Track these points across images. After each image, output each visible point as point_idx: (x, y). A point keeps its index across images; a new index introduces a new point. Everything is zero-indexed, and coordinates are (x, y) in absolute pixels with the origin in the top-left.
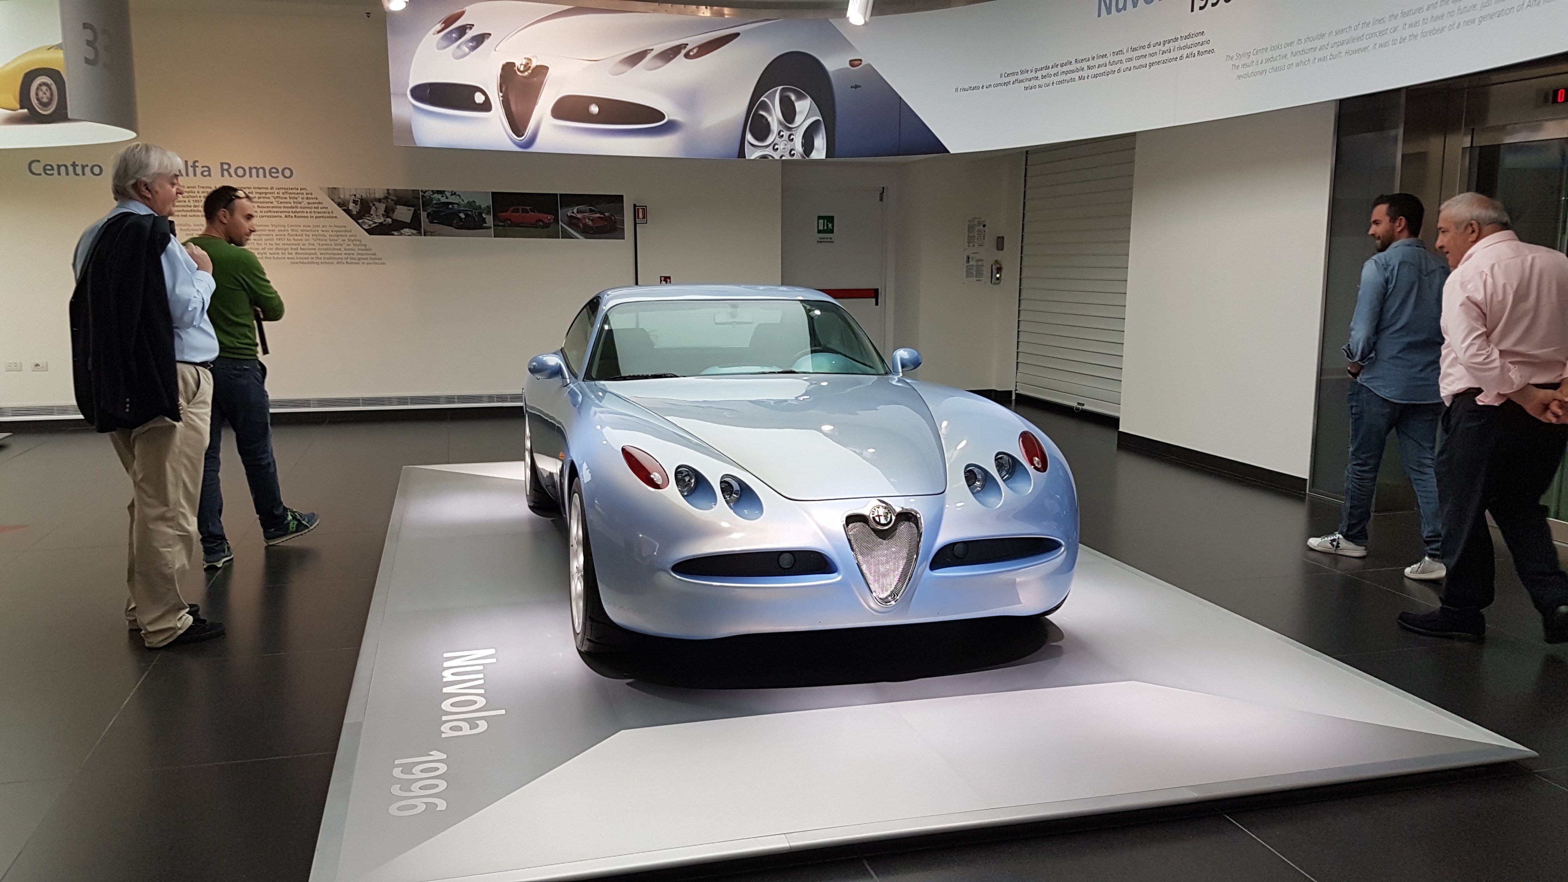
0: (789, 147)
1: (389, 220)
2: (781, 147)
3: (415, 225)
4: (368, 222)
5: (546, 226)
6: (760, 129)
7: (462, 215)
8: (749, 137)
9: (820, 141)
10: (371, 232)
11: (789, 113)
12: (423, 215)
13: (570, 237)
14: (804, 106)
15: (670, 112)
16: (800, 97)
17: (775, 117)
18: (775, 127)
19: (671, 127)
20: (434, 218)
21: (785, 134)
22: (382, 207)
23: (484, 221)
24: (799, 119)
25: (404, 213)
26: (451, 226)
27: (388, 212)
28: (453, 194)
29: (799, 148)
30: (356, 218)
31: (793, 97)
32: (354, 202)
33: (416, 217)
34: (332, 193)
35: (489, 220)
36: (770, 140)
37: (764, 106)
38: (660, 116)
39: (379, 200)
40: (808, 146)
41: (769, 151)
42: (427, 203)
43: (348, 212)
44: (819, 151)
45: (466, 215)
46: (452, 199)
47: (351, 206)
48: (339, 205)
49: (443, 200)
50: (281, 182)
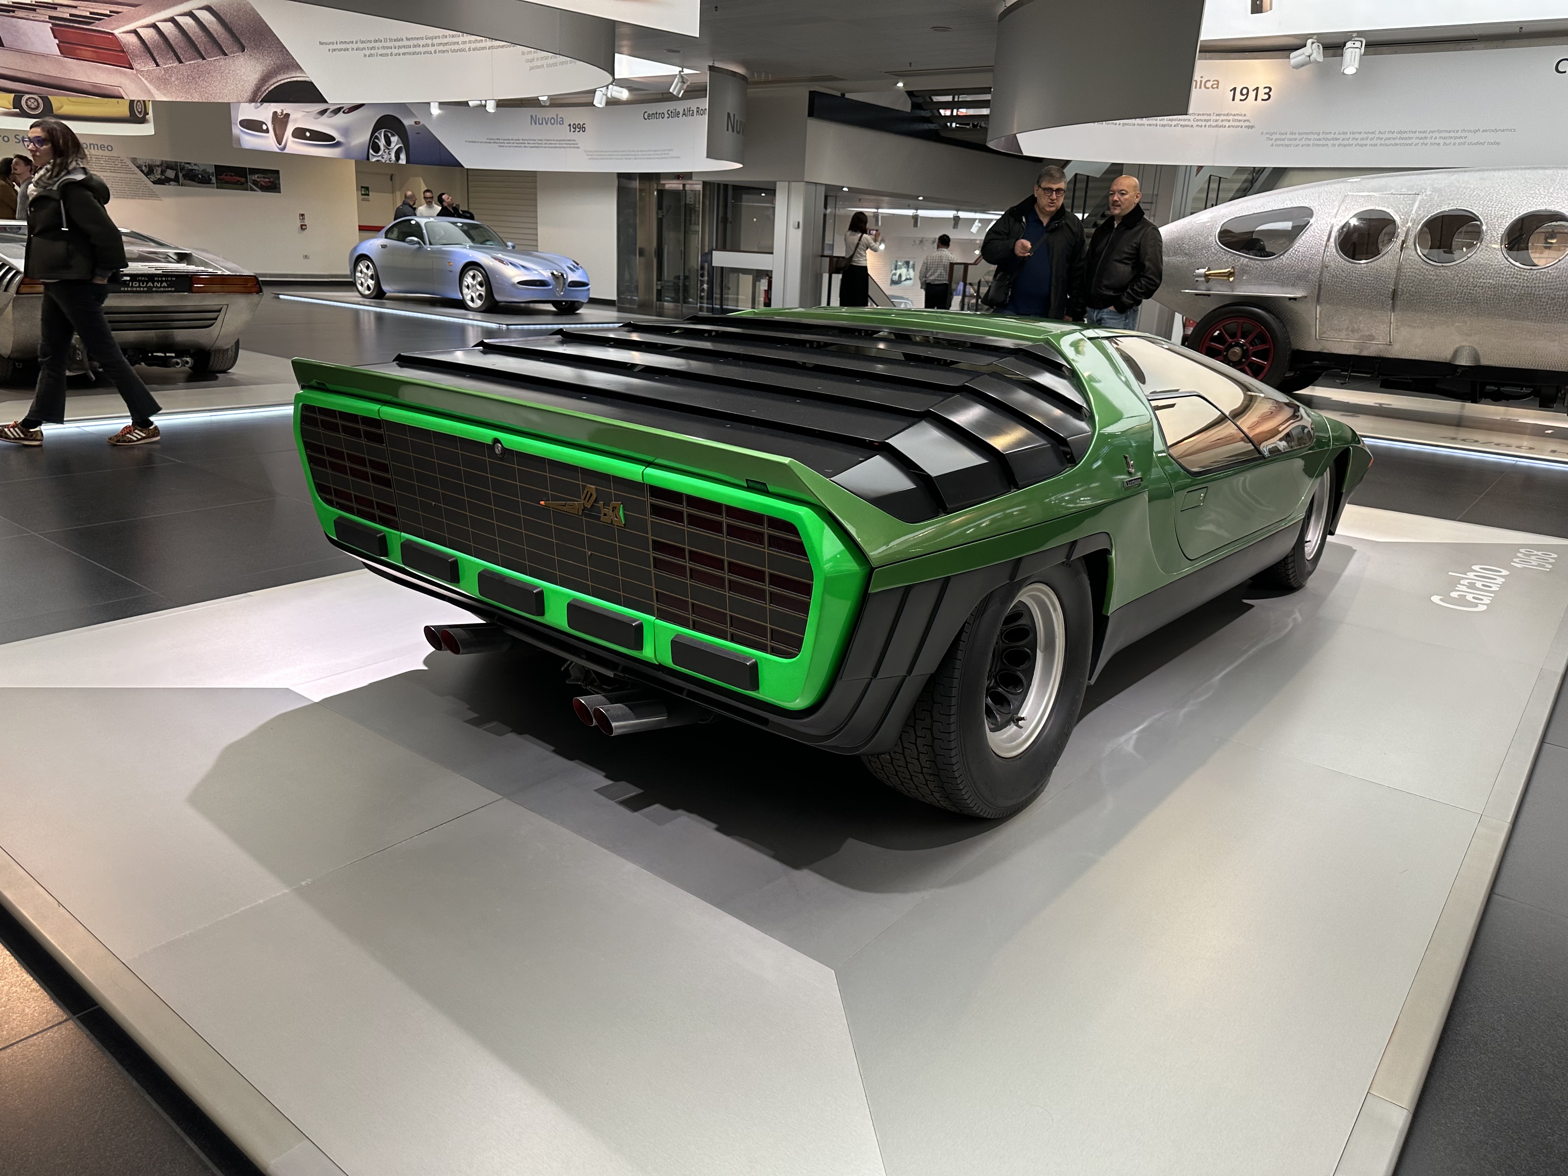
0: (389, 157)
1: (163, 177)
2: (385, 157)
3: (176, 180)
4: (153, 178)
5: (242, 184)
6: (376, 149)
7: (200, 176)
8: (371, 151)
9: (403, 156)
10: (154, 183)
11: (388, 142)
12: (180, 175)
13: (254, 190)
14: (394, 139)
15: (338, 137)
16: (393, 135)
17: (382, 143)
18: (382, 148)
19: (338, 144)
20: (185, 177)
21: (386, 151)
22: (159, 170)
23: (211, 180)
24: (393, 145)
25: (171, 174)
26: (194, 181)
27: (163, 172)
28: (195, 165)
29: (393, 158)
30: (147, 175)
31: (390, 135)
32: (145, 166)
33: (177, 176)
34: (134, 160)
35: (214, 179)
36: (380, 153)
37: (377, 138)
38: (334, 139)
39: (158, 166)
40: (398, 158)
41: (380, 158)
42: (182, 169)
43: (142, 171)
44: (403, 160)
45: (202, 176)
46: (195, 167)
47: (144, 168)
48: (137, 167)
49: (190, 167)
50: (106, 153)
